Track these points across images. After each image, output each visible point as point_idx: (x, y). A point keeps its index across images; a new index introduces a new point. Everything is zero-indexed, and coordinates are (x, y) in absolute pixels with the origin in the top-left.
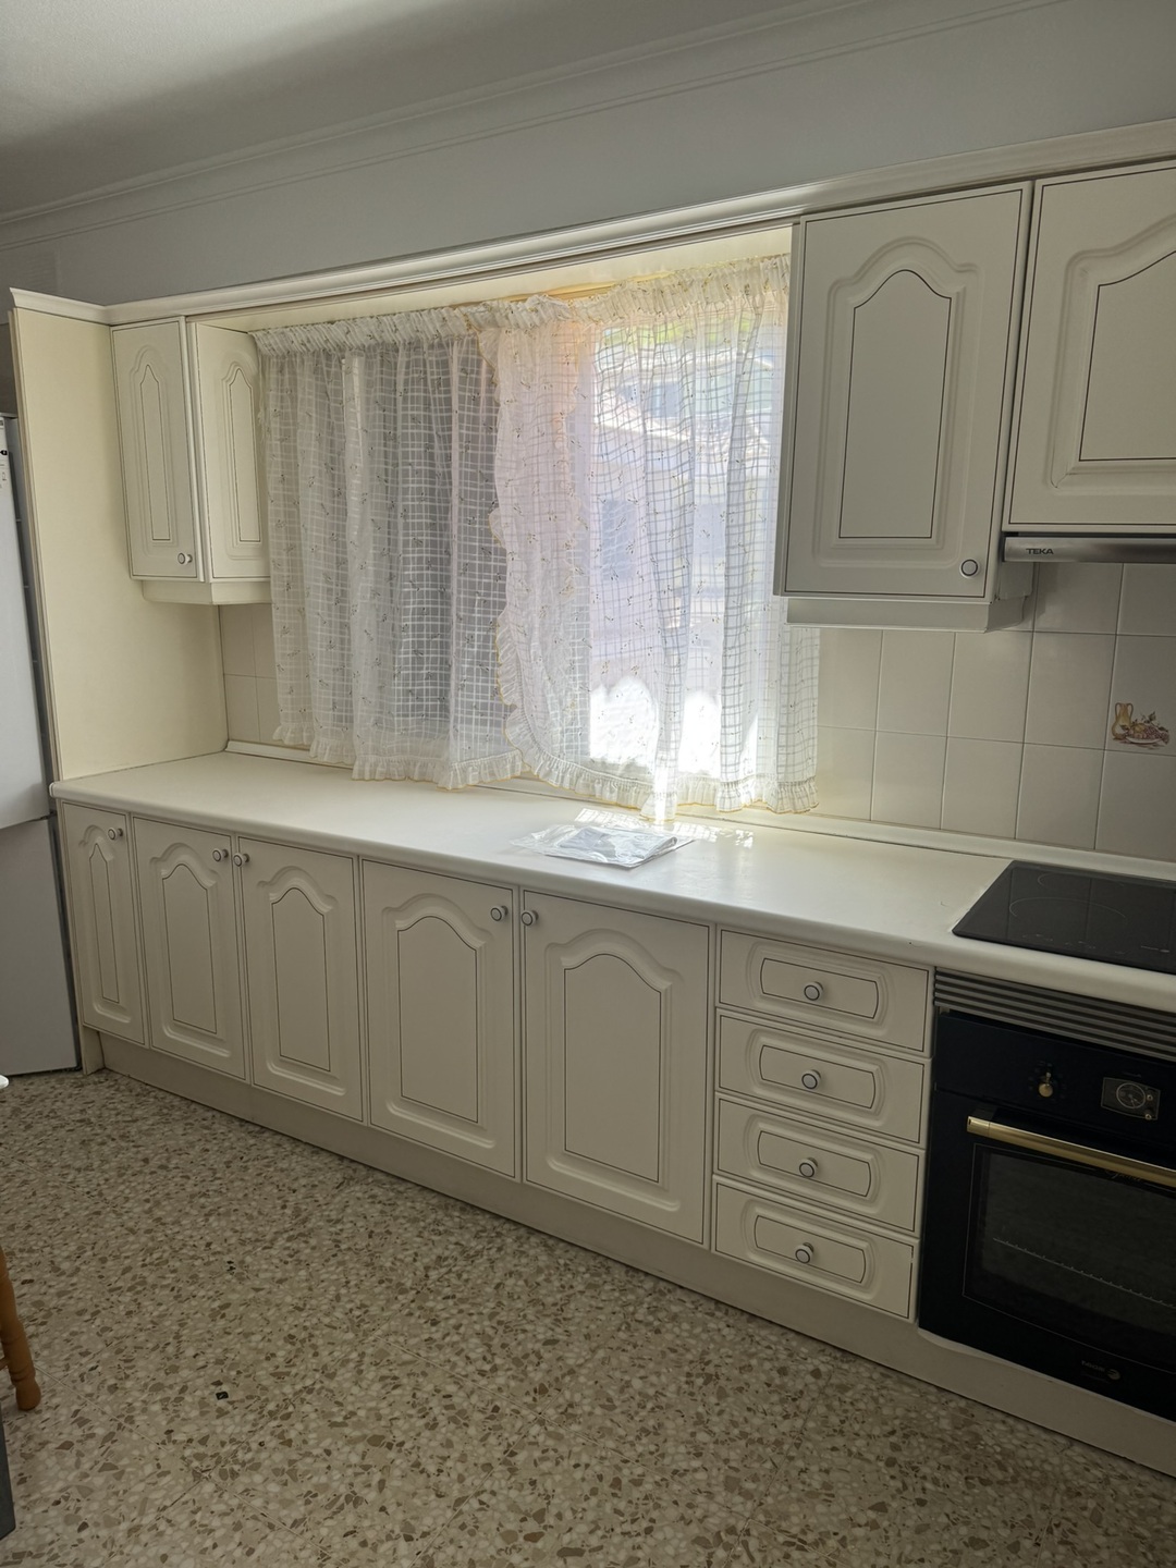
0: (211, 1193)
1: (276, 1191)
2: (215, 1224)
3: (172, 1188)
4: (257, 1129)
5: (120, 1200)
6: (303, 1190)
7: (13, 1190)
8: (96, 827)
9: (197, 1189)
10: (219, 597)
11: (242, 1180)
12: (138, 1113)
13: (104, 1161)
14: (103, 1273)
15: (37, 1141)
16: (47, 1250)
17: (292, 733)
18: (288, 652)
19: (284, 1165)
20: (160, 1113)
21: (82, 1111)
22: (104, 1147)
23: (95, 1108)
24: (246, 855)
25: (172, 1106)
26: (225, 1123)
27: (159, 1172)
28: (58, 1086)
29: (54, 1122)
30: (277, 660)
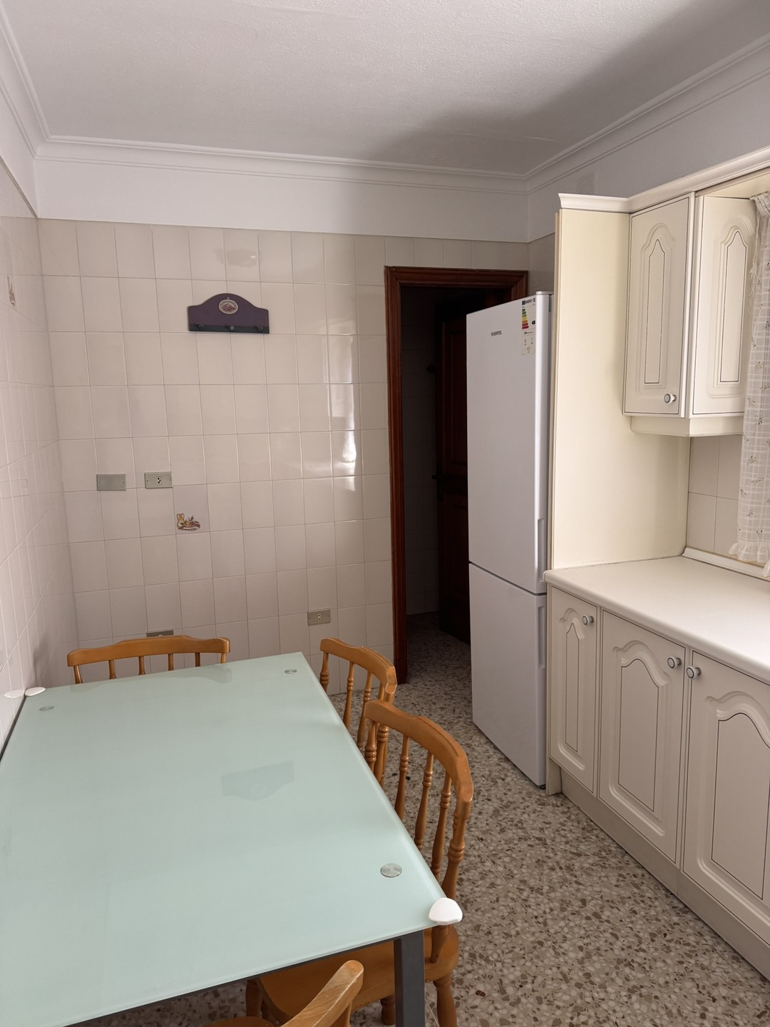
0: (635, 965)
1: (695, 991)
2: (636, 1006)
3: (601, 943)
4: (681, 906)
5: (559, 938)
6: (723, 1003)
7: (484, 889)
8: (574, 611)
9: (623, 955)
10: (695, 431)
11: (664, 961)
12: (582, 847)
13: (552, 889)
14: (538, 1015)
15: (506, 847)
16: (499, 965)
17: (747, 551)
18: (752, 479)
19: (704, 960)
20: (598, 854)
21: (542, 829)
22: (553, 873)
23: (550, 830)
24: (698, 668)
25: (610, 851)
26: (652, 887)
27: (594, 919)
28: (527, 798)
29: (521, 833)
30: (741, 485)
